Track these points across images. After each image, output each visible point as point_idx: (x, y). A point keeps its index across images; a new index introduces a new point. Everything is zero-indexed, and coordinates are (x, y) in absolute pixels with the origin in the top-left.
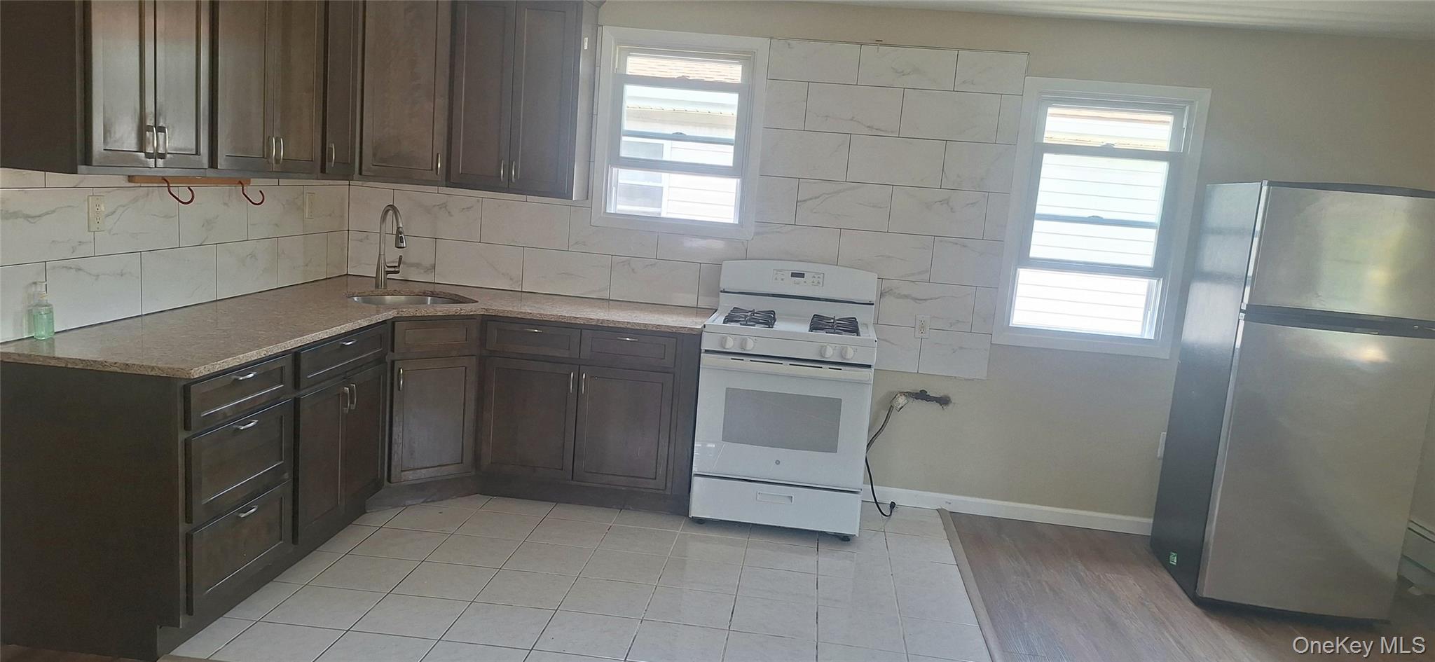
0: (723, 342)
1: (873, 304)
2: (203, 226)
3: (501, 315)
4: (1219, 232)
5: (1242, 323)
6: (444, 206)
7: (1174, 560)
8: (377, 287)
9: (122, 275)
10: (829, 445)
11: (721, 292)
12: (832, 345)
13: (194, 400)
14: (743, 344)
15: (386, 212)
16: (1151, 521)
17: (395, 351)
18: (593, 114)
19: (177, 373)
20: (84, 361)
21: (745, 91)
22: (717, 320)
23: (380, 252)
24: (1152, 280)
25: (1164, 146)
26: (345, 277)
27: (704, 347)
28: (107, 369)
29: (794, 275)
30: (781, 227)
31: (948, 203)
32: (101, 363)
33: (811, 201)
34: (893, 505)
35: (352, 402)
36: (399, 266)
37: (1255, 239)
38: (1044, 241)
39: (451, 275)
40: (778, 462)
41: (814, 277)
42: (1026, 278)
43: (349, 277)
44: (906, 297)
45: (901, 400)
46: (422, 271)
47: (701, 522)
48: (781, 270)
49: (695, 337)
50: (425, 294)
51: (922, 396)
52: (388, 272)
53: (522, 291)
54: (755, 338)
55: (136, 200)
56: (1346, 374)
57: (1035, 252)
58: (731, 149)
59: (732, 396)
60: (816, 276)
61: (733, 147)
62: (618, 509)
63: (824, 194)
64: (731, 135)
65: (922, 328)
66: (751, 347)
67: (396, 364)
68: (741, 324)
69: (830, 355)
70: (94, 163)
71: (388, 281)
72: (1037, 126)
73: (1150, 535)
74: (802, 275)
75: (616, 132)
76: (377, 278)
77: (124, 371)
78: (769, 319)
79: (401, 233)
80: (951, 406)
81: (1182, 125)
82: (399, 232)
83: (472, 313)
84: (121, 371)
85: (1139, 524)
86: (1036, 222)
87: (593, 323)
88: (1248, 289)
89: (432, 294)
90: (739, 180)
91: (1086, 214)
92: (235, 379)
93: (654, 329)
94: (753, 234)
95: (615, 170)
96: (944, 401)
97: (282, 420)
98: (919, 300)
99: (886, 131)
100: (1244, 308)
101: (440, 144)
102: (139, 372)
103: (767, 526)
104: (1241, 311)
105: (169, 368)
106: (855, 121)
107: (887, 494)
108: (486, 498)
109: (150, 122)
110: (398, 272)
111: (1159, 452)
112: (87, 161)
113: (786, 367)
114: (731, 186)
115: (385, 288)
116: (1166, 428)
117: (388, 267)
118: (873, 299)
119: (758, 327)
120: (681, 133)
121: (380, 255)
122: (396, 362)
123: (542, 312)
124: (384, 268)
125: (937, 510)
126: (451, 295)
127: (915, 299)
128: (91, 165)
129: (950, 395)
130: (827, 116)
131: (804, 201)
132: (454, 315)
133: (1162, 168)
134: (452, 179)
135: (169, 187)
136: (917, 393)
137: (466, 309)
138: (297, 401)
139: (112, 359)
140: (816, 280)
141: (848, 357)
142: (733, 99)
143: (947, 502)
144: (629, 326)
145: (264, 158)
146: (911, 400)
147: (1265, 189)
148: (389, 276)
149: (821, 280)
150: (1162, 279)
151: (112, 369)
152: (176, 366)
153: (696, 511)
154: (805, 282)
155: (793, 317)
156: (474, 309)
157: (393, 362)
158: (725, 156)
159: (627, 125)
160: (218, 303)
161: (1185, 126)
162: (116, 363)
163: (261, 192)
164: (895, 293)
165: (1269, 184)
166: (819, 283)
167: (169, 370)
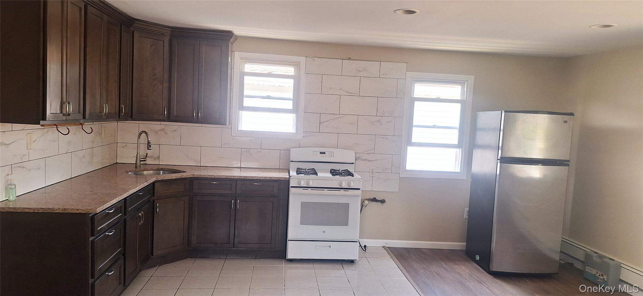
0: (299, 183)
1: (354, 164)
2: (67, 144)
3: (200, 177)
4: (482, 130)
5: (499, 164)
6: (163, 130)
7: (478, 258)
8: (136, 167)
9: (39, 169)
10: (345, 223)
11: (291, 161)
12: (344, 181)
13: (96, 221)
14: (308, 183)
15: (140, 134)
16: (465, 244)
17: (155, 196)
18: (231, 88)
19: (90, 211)
20: (43, 208)
21: (296, 78)
22: (293, 173)
23: (137, 152)
24: (457, 149)
25: (458, 97)
26: (116, 164)
27: (291, 185)
28: (54, 212)
29: (321, 153)
30: (314, 133)
31: (380, 122)
32: (52, 209)
33: (326, 122)
34: (365, 246)
35: (142, 221)
36: (146, 158)
37: (501, 132)
38: (417, 135)
39: (167, 160)
40: (324, 232)
41: (329, 154)
42: (411, 151)
43: (118, 164)
44: (365, 160)
45: (366, 202)
46: (153, 159)
47: (291, 261)
48: (315, 151)
49: (286, 182)
50: (159, 170)
51: (374, 200)
52: (141, 161)
53: (200, 166)
54: (312, 181)
55: (43, 135)
56: (530, 181)
57: (414, 140)
58: (291, 101)
59: (304, 205)
60: (330, 153)
61: (292, 101)
62: (254, 259)
63: (331, 119)
64: (291, 95)
65: (373, 172)
66: (311, 184)
67: (155, 202)
68: (304, 175)
69: (344, 185)
70: (47, 120)
71: (141, 165)
72: (411, 90)
73: (465, 249)
74: (324, 153)
75: (241, 96)
76: (136, 164)
77: (63, 212)
78: (314, 172)
79: (150, 143)
80: (385, 203)
81: (464, 89)
82: (149, 143)
83: (187, 177)
84: (62, 212)
85: (459, 245)
86: (413, 128)
87: (242, 178)
88: (500, 151)
89: (162, 169)
90: (295, 115)
91: (431, 125)
92: (108, 213)
93: (269, 179)
94: (302, 137)
95: (241, 112)
96: (383, 202)
97: (121, 230)
98: (371, 161)
99: (354, 94)
100: (499, 158)
101: (165, 103)
102: (71, 212)
103: (320, 259)
104: (498, 159)
105: (86, 209)
106: (342, 90)
107: (364, 242)
108: (194, 259)
109: (64, 100)
110: (145, 160)
111: (465, 216)
112: (44, 118)
113: (326, 191)
114: (292, 117)
115: (140, 168)
116: (468, 206)
117: (141, 158)
118: (354, 161)
119: (311, 175)
120: (269, 96)
121: (137, 153)
122: (155, 201)
123: (218, 174)
124: (140, 159)
125: (382, 247)
126: (171, 169)
127: (369, 161)
128: (46, 120)
129: (385, 199)
130: (330, 88)
131: (323, 122)
132: (179, 178)
133: (458, 106)
134: (170, 119)
135: (57, 127)
136: (372, 199)
137: (184, 175)
138: (125, 221)
139: (56, 207)
140: (330, 155)
141: (352, 186)
142: (291, 81)
143: (386, 243)
144: (258, 178)
145: (100, 113)
146: (370, 202)
147: (503, 114)
148: (142, 163)
149: (332, 155)
150: (461, 149)
151: (57, 211)
152: (89, 208)
153: (290, 256)
154: (326, 156)
155: (323, 171)
156: (188, 175)
157: (154, 201)
158: (289, 105)
159: (246, 92)
160: (72, 179)
161: (465, 89)
162: (59, 209)
163: (91, 128)
164: (361, 158)
165: (505, 112)
166: (331, 156)
167: (86, 210)
